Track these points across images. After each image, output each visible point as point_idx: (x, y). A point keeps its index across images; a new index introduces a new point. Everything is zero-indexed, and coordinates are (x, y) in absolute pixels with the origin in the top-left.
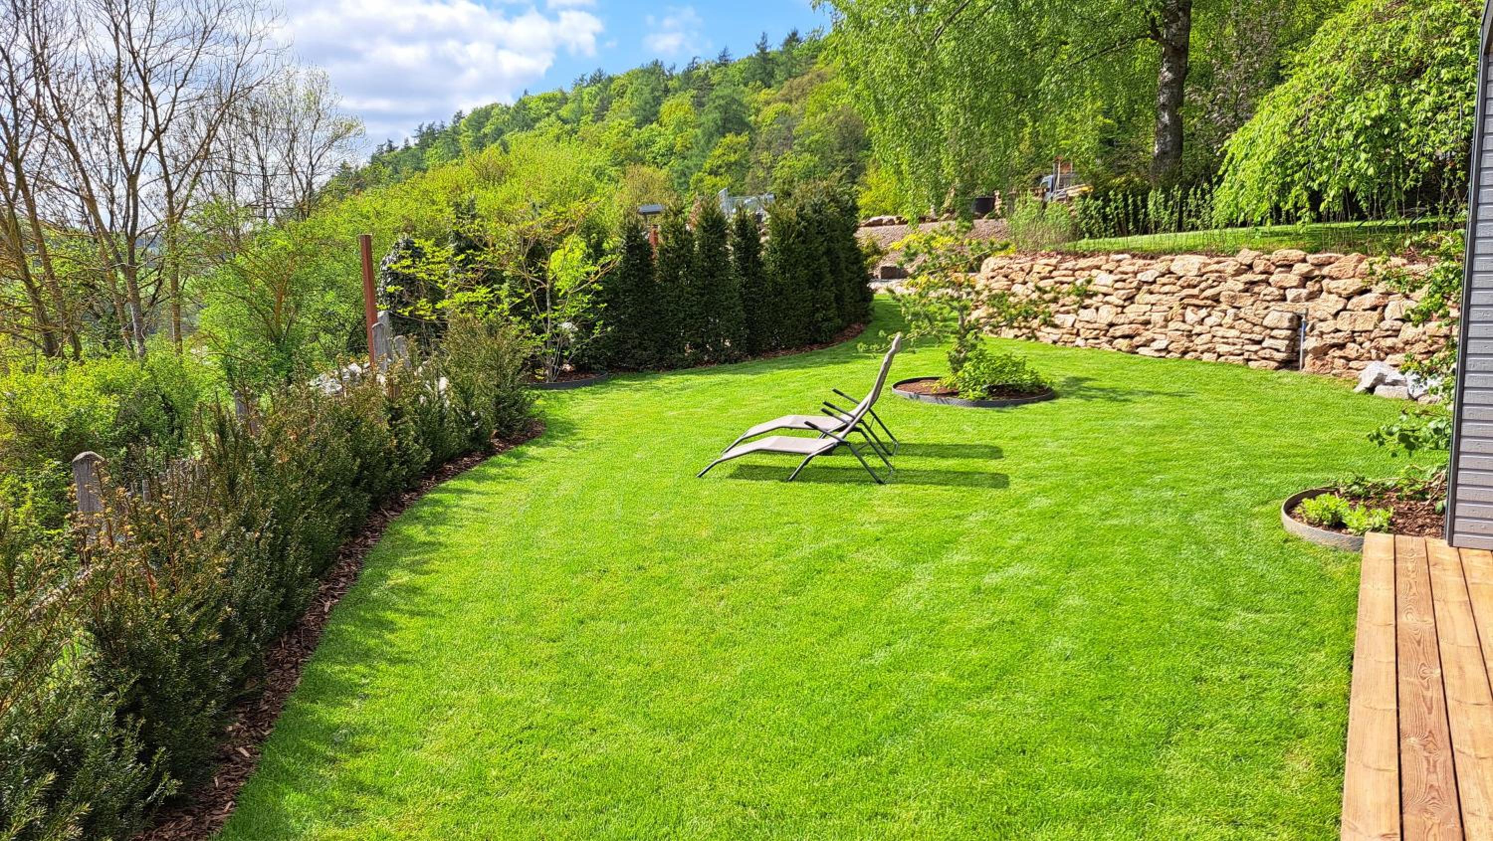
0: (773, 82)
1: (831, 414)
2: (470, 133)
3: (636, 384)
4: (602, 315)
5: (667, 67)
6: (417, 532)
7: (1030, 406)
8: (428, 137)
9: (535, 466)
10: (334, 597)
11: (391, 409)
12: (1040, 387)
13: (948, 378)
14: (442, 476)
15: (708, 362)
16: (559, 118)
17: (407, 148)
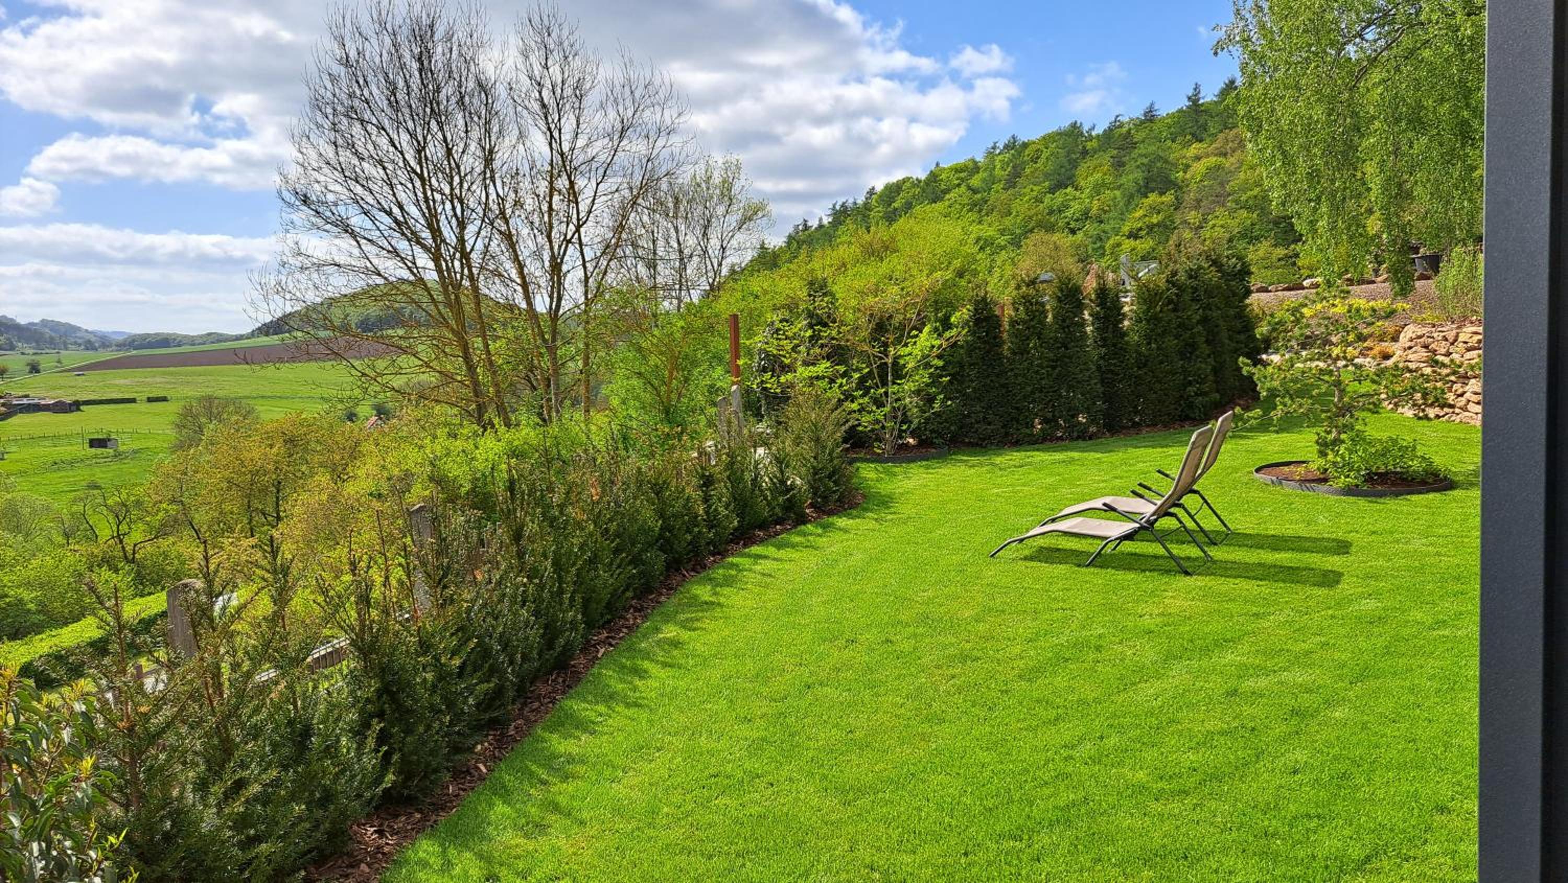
0: (1204, 136)
1: (1141, 496)
2: (880, 209)
3: (973, 460)
4: (944, 389)
5: (1086, 128)
6: (703, 592)
7: (1414, 498)
8: (841, 215)
9: (838, 536)
10: (611, 645)
11: (703, 476)
12: (1435, 474)
13: (1316, 464)
14: (750, 541)
15: (1061, 438)
16: (969, 188)
17: (821, 226)
